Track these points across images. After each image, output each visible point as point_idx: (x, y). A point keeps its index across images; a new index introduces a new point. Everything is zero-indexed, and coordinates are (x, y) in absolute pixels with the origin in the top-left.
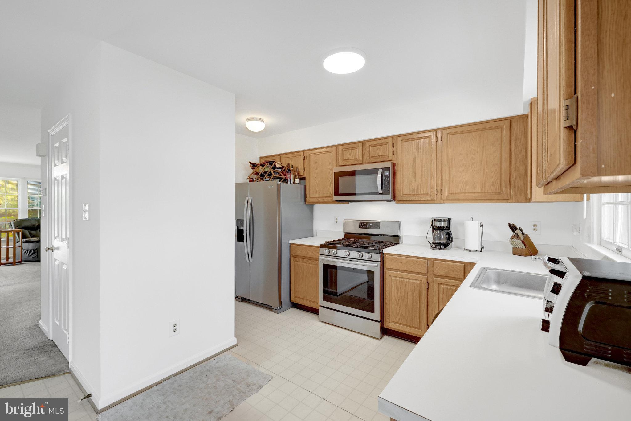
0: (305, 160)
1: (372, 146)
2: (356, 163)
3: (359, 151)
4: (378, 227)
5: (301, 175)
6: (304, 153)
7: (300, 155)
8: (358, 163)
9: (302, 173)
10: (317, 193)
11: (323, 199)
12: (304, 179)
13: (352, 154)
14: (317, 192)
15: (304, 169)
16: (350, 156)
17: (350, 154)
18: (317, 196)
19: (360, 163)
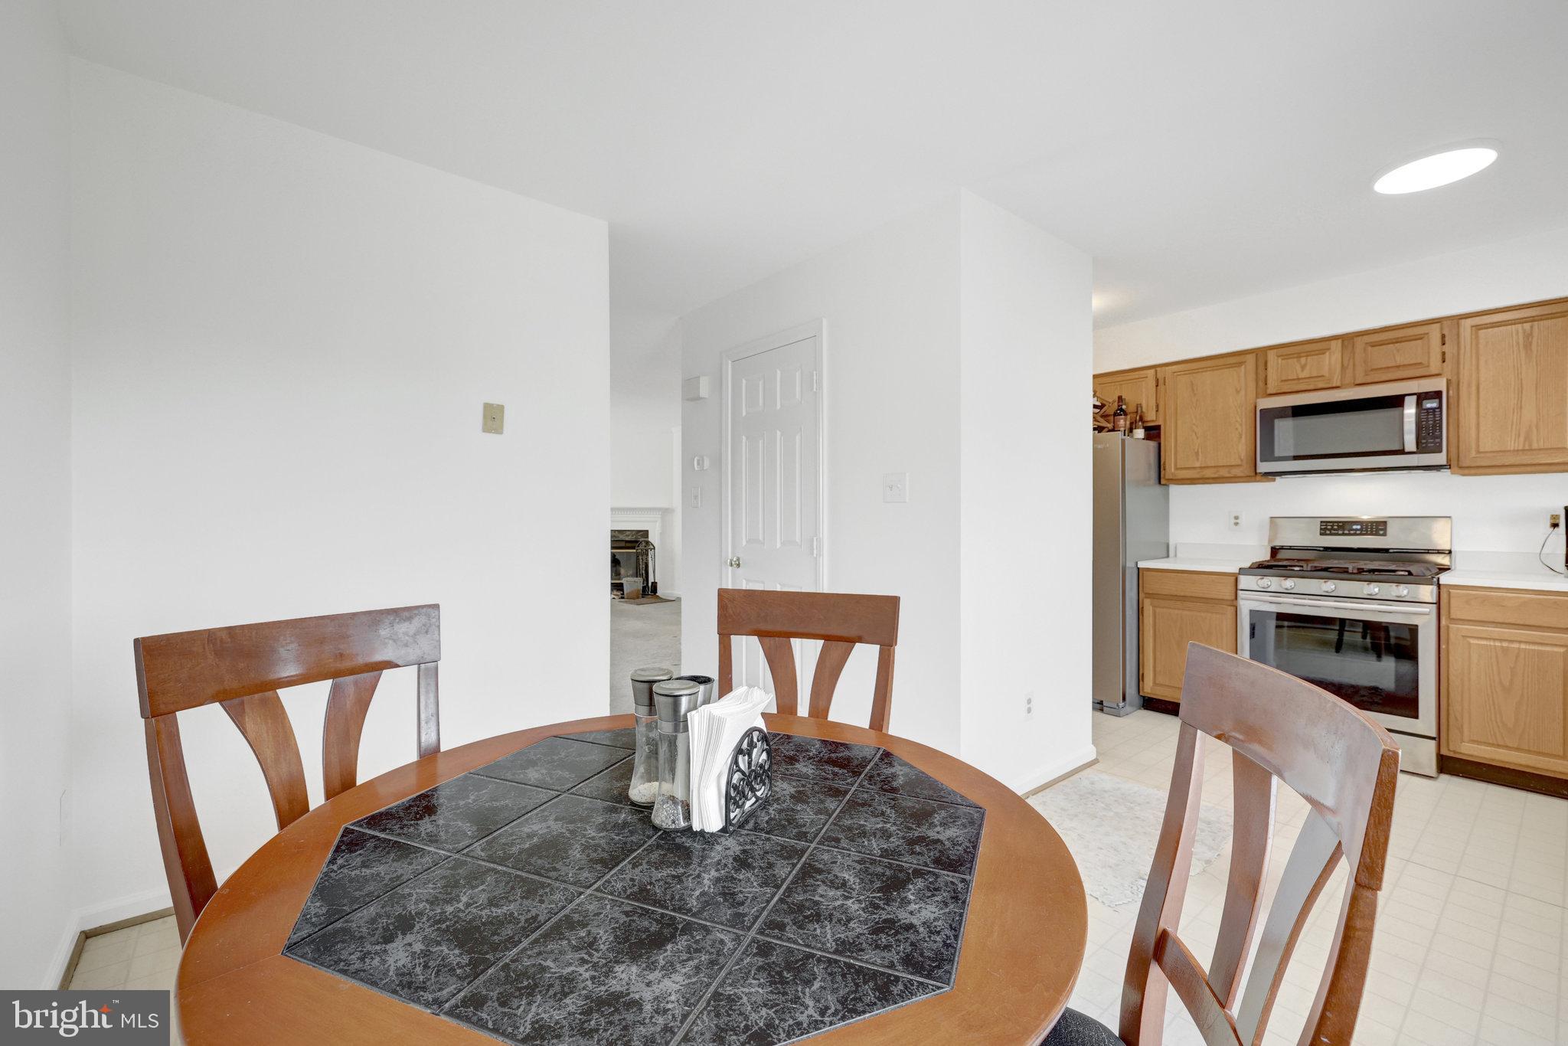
0: (1159, 387)
1: (1374, 345)
2: (1321, 385)
3: (1332, 360)
4: (1381, 532)
5: (1149, 419)
6: (1156, 371)
7: (1145, 376)
8: (1330, 386)
9: (1151, 417)
10: (1198, 459)
11: (1218, 471)
12: (1158, 428)
13: (1308, 367)
14: (1197, 454)
15: (1157, 406)
16: (1302, 371)
17: (1303, 368)
18: (1197, 464)
19: (1334, 385)
